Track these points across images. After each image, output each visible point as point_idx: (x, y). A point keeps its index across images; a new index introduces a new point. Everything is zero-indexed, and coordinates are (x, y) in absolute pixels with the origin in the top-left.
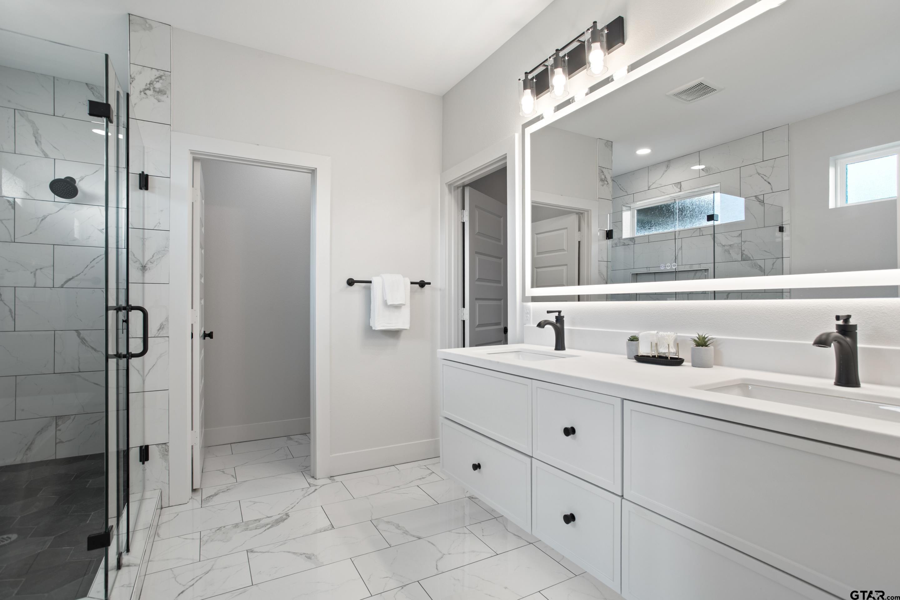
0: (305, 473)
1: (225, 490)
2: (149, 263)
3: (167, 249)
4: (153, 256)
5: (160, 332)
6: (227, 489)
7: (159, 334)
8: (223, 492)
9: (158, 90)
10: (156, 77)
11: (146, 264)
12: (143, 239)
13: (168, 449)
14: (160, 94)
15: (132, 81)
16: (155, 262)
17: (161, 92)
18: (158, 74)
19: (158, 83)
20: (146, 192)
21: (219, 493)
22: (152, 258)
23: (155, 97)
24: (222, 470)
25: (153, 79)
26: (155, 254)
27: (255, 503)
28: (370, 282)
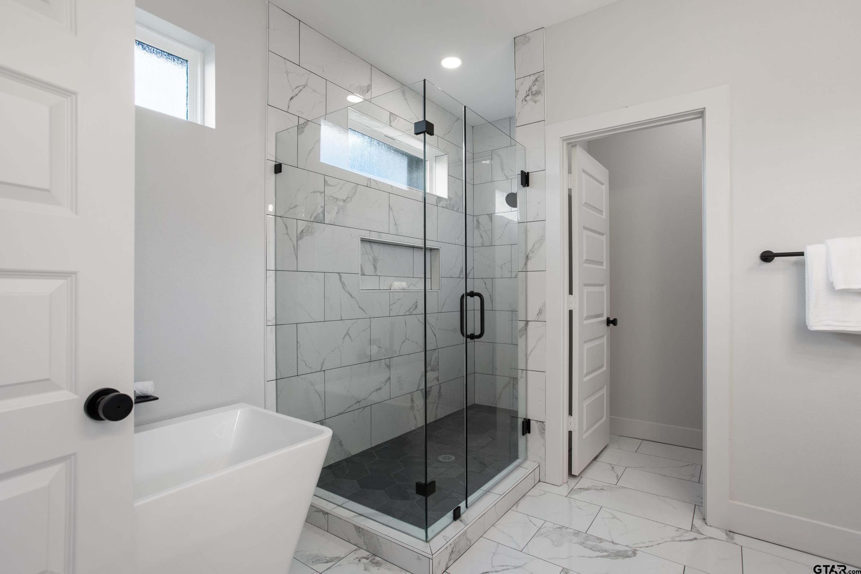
0: (699, 509)
1: (599, 488)
2: (531, 253)
3: (544, 238)
4: (533, 246)
5: (539, 316)
6: (601, 488)
7: (538, 318)
8: (596, 489)
9: (534, 92)
10: (533, 81)
11: (528, 254)
12: (526, 231)
13: (545, 428)
14: (536, 95)
15: (517, 94)
16: (535, 251)
17: (538, 93)
18: (533, 78)
19: (535, 86)
20: (527, 188)
21: (592, 489)
22: (533, 248)
23: (532, 100)
24: (613, 466)
25: (531, 85)
26: (535, 244)
27: (614, 517)
28: (802, 254)
